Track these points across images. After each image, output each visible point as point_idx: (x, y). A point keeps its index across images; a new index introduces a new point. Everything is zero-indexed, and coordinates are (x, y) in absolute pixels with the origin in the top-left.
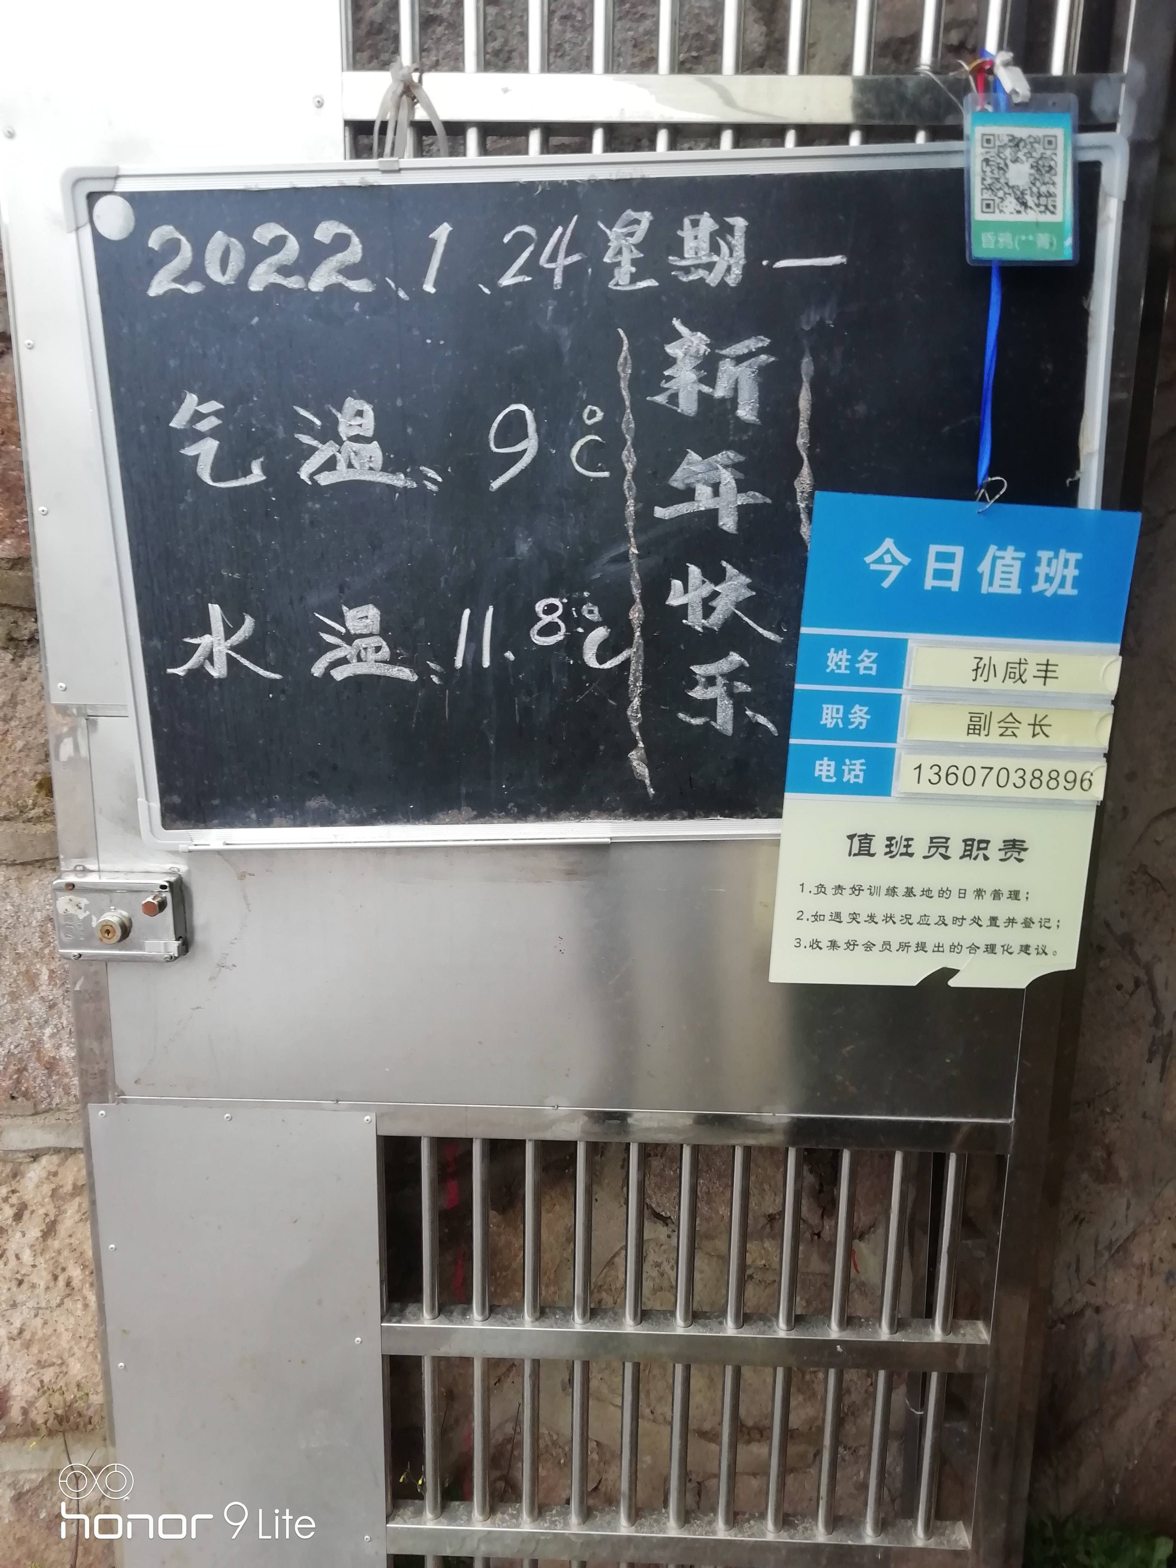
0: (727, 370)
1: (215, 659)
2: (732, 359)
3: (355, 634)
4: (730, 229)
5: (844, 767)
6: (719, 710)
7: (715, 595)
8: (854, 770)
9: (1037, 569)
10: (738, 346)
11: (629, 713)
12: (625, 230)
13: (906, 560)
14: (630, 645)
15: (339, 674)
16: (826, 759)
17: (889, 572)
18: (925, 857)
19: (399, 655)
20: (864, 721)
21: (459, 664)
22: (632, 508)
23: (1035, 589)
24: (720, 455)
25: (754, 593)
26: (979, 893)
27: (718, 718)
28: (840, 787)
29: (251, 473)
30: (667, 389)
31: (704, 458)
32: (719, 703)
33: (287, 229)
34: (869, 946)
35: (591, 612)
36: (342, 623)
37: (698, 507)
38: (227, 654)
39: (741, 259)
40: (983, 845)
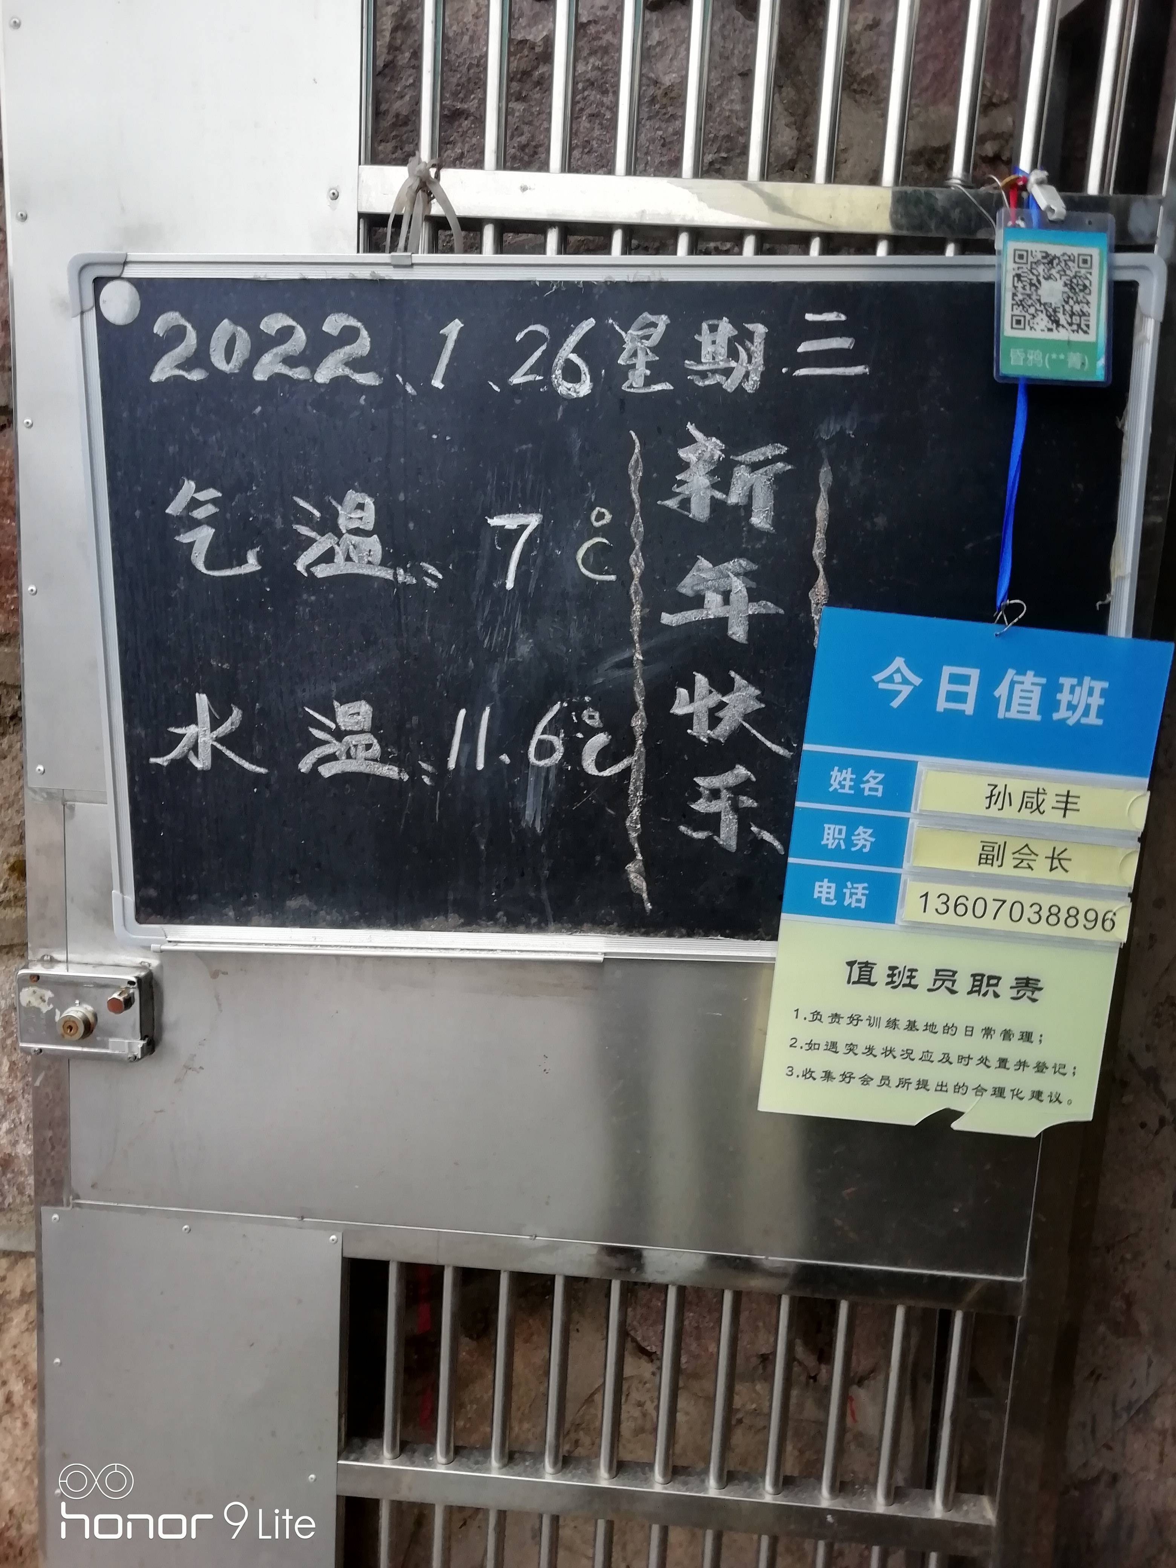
0: (742, 477)
1: (200, 750)
2: (747, 465)
3: (346, 731)
4: (750, 336)
5: (844, 890)
6: (723, 825)
7: (722, 705)
8: (856, 894)
9: (1059, 696)
10: (754, 452)
11: (628, 824)
12: (640, 333)
13: (917, 681)
14: (631, 753)
15: (327, 771)
16: (826, 880)
17: (900, 692)
18: (929, 990)
19: (390, 753)
20: (868, 844)
21: (452, 765)
22: (638, 614)
23: (1056, 716)
24: (731, 563)
25: (763, 706)
26: (988, 1032)
27: (721, 832)
28: (840, 911)
29: (247, 562)
30: (679, 494)
31: (714, 566)
32: (723, 818)
33: (294, 319)
34: (866, 1080)
35: (592, 718)
36: (334, 720)
37: (707, 614)
38: (212, 745)
39: (759, 366)
40: (993, 981)
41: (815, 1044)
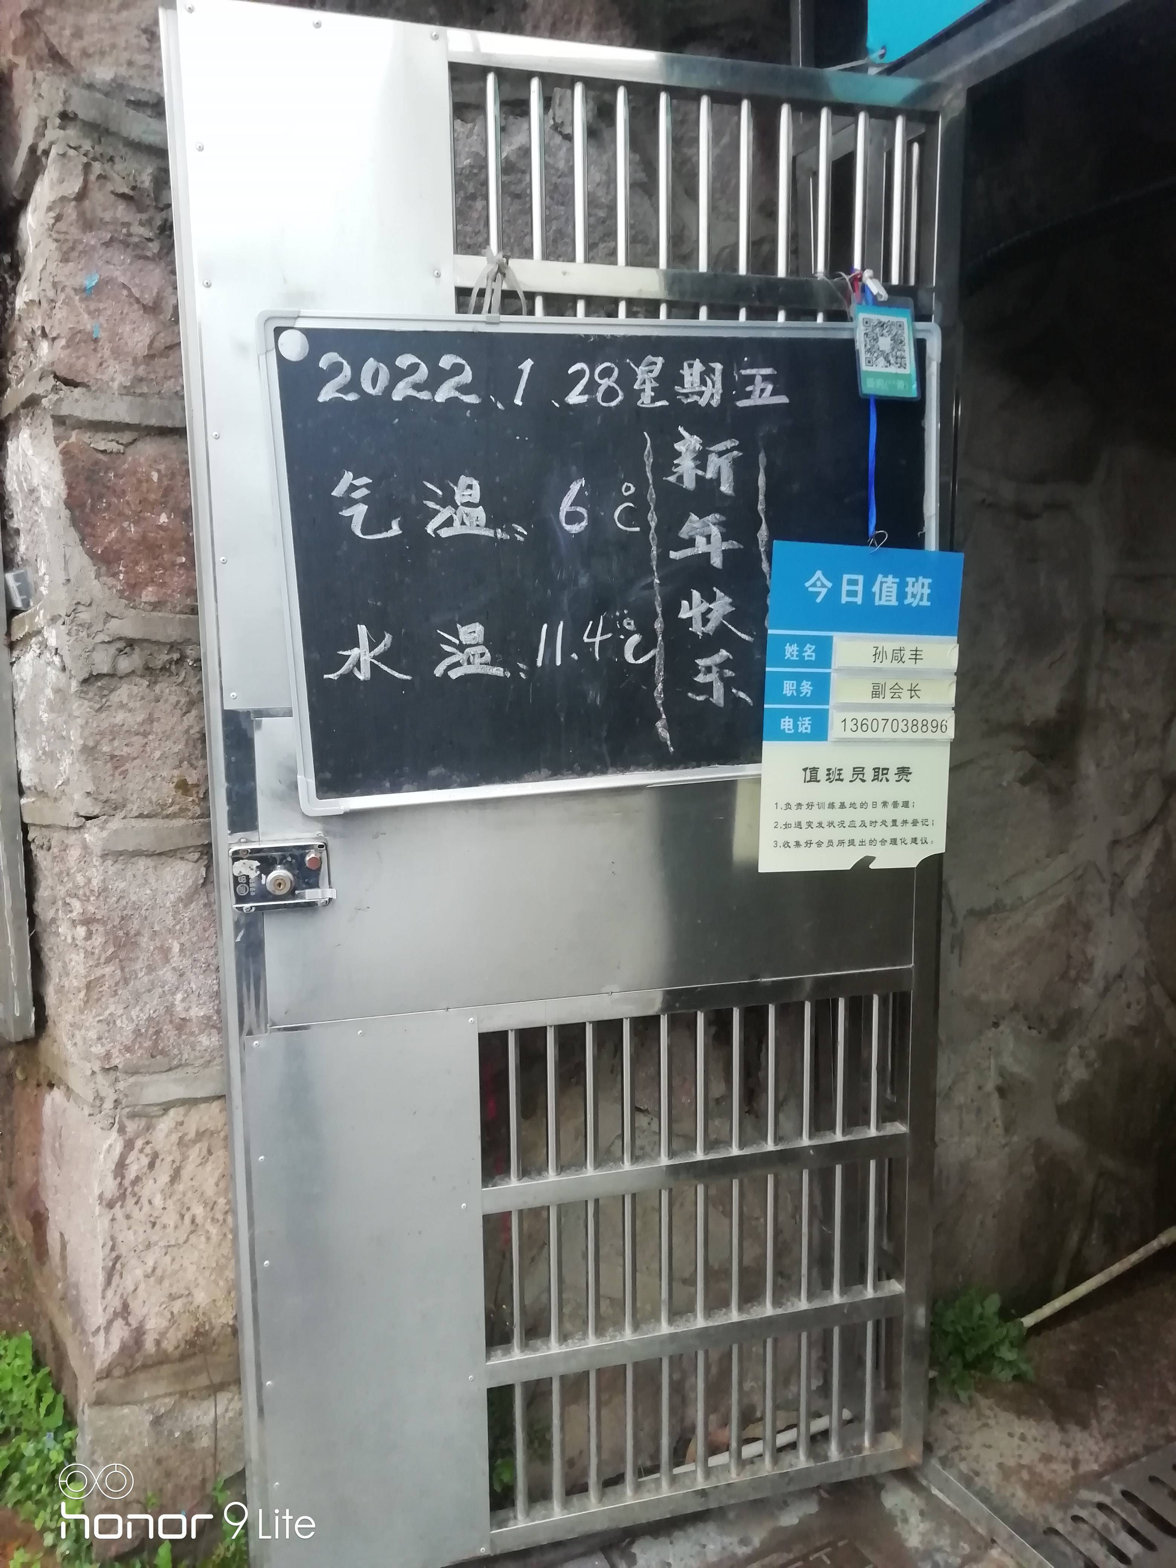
0: (713, 461)
1: (362, 666)
2: (716, 453)
3: (466, 645)
4: (712, 371)
5: (798, 723)
6: (714, 690)
7: (710, 610)
8: (804, 724)
9: (906, 589)
11: (655, 694)
12: (647, 368)
13: (830, 585)
14: (655, 646)
15: (454, 674)
16: (787, 717)
17: (820, 593)
18: (851, 781)
19: (496, 658)
20: (810, 692)
21: (539, 663)
22: (655, 552)
23: (906, 602)
24: (710, 516)
25: (734, 609)
26: (885, 804)
27: (714, 695)
28: (798, 736)
29: (392, 529)
30: (676, 472)
31: (700, 519)
32: (714, 685)
33: (419, 358)
34: (819, 844)
35: (629, 624)
36: (457, 636)
37: (698, 551)
38: (371, 662)
39: (719, 389)
40: (885, 772)
41: (788, 824)
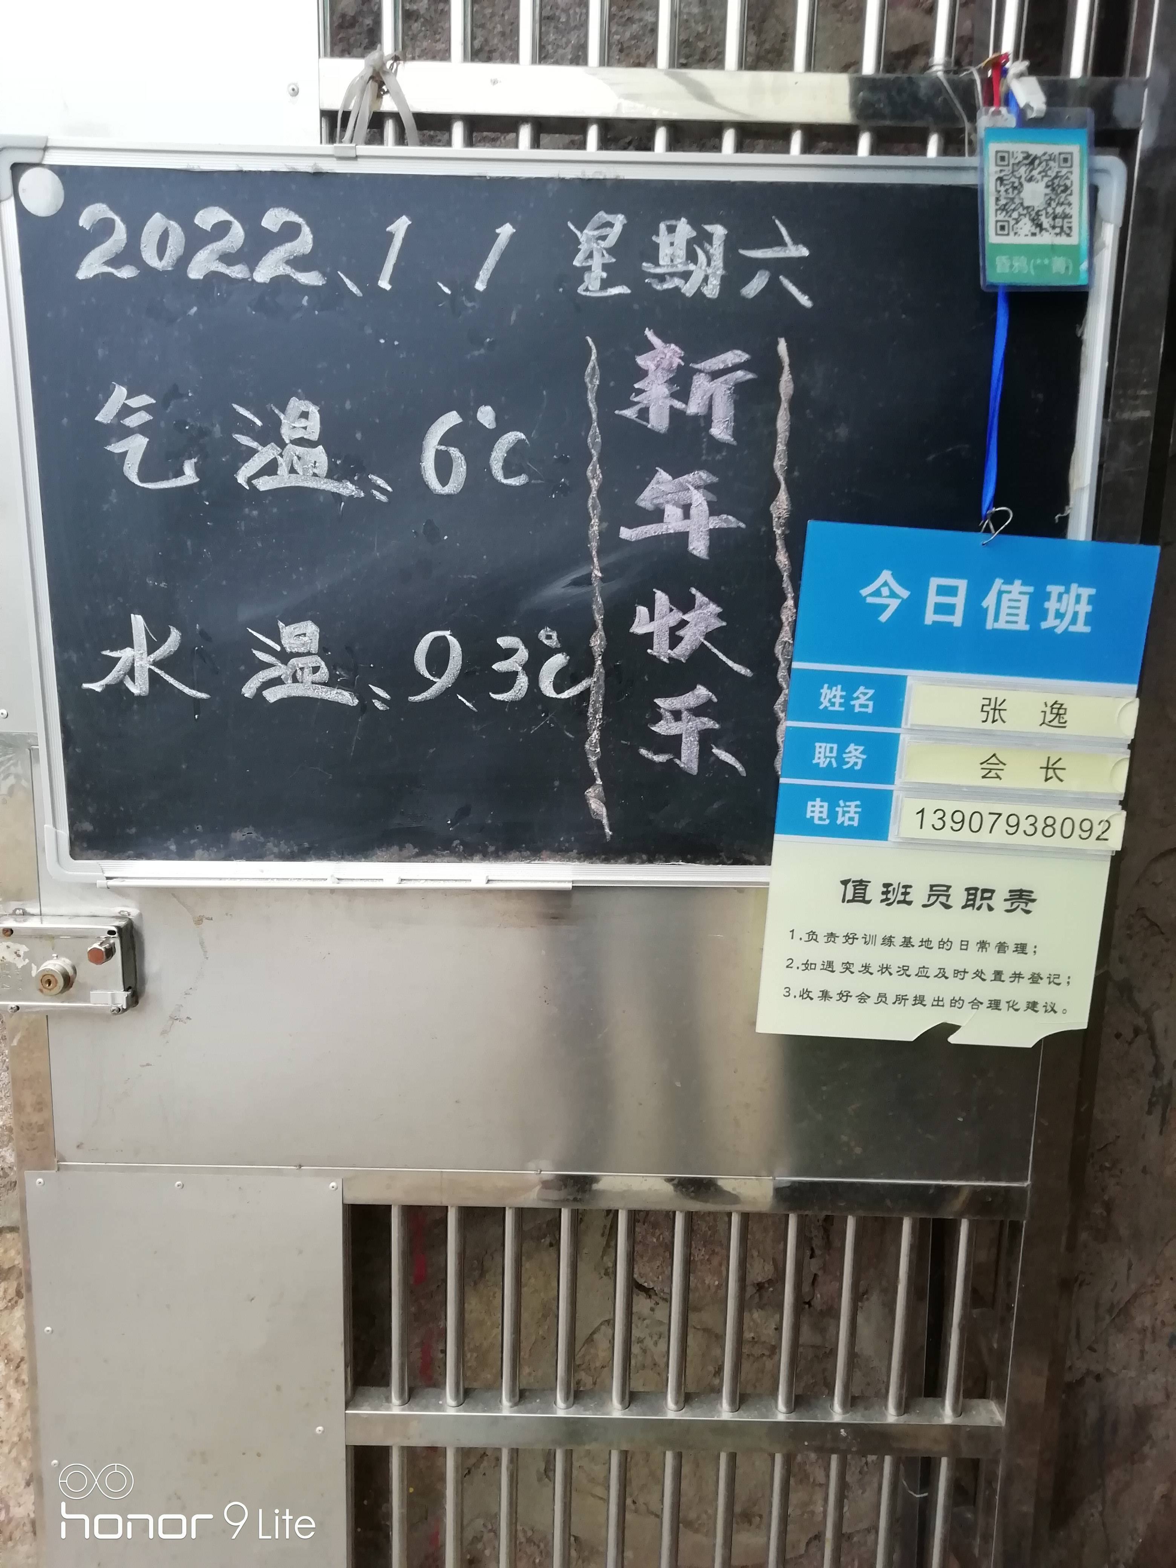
0: (701, 385)
1: (136, 675)
2: (706, 373)
3: (291, 652)
4: (708, 237)
5: (837, 809)
6: (684, 746)
7: (683, 624)
8: (849, 812)
9: (1047, 605)
10: (714, 360)
11: (587, 746)
12: (596, 233)
13: (905, 594)
14: (590, 674)
15: (272, 695)
16: (818, 799)
17: (887, 606)
18: (924, 906)
19: (340, 676)
20: (860, 762)
22: (596, 528)
23: (1044, 625)
24: (691, 475)
25: (724, 624)
26: (983, 945)
27: (683, 755)
28: (833, 830)
29: (184, 474)
30: (638, 403)
31: (674, 478)
32: (684, 740)
33: (232, 214)
34: (863, 998)
36: (278, 640)
37: (667, 529)
38: (150, 670)
39: (718, 269)
40: (987, 895)
41: (811, 964)
